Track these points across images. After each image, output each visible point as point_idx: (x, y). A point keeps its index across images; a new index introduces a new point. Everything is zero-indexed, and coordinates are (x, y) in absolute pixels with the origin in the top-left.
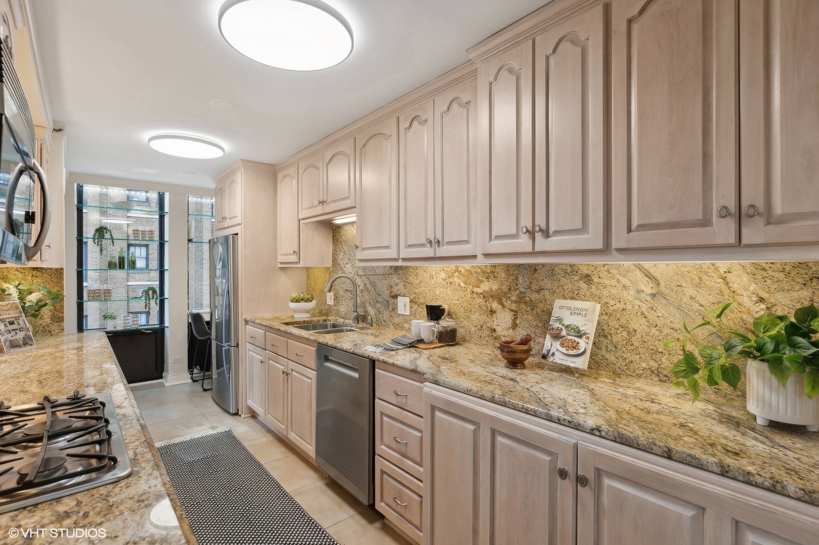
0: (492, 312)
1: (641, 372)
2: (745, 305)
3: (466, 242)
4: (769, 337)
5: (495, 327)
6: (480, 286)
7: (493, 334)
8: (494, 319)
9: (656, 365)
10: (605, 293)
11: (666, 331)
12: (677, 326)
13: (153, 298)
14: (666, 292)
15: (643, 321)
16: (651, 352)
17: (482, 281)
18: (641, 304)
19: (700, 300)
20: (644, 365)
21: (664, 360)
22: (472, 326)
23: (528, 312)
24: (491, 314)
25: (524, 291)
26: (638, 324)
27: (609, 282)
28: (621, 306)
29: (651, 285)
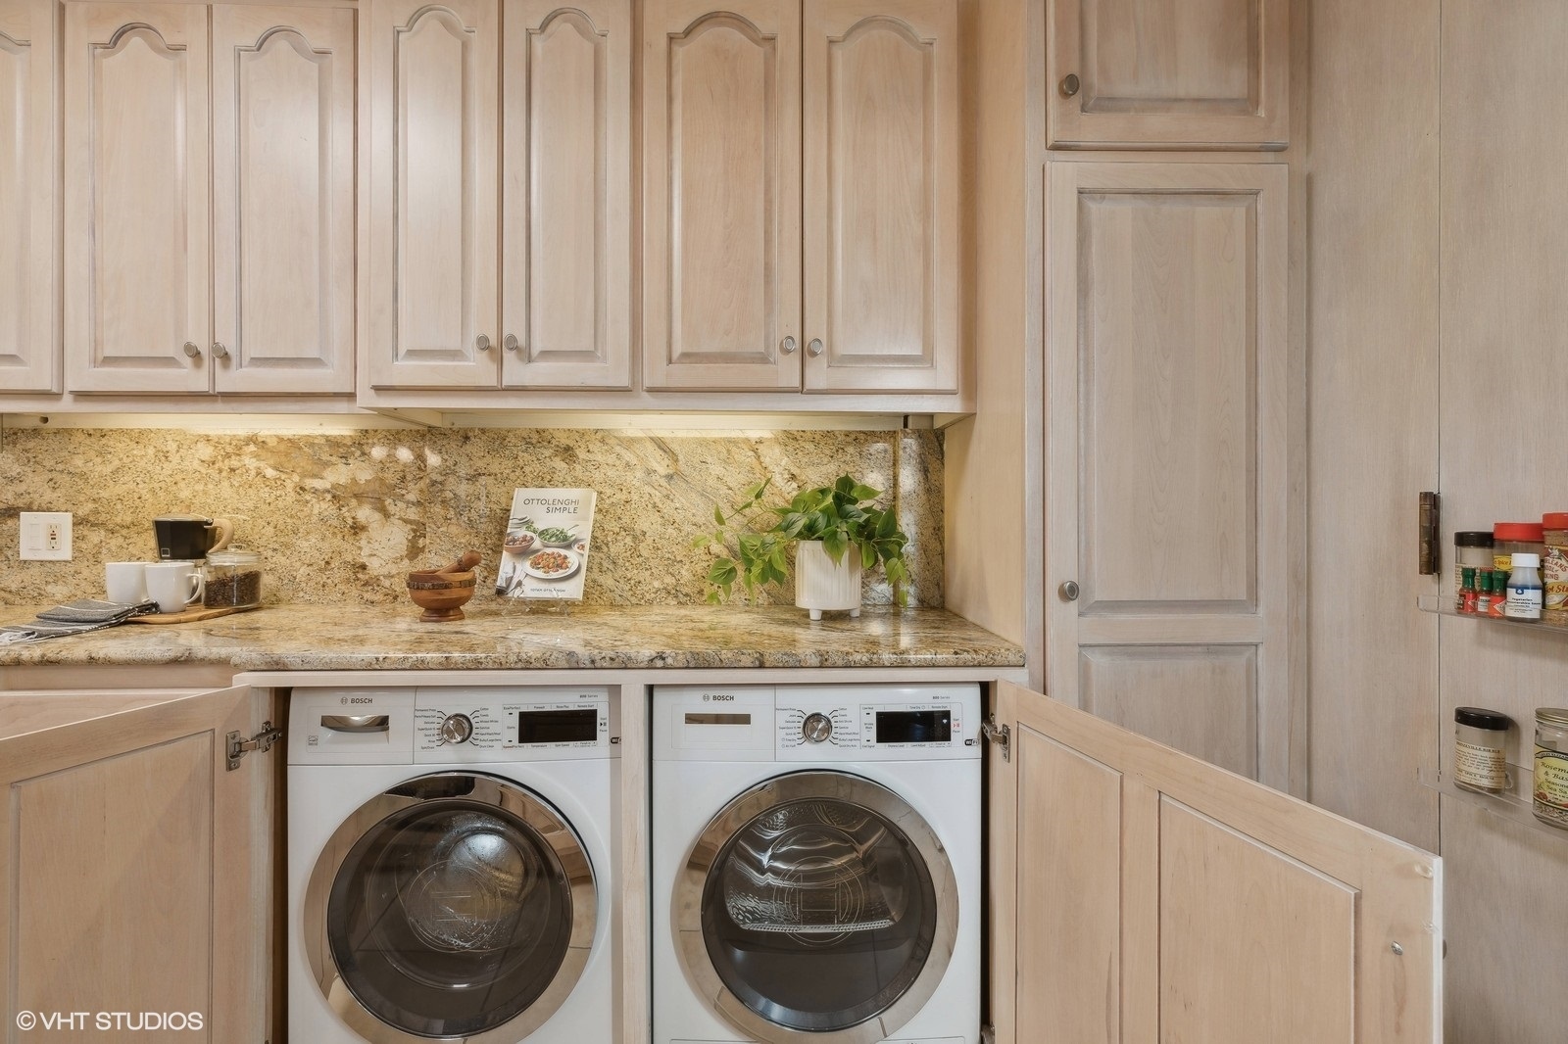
0: (357, 529)
1: (653, 595)
2: (778, 484)
3: (316, 362)
4: (820, 511)
5: (364, 560)
6: (325, 474)
7: (360, 576)
8: (363, 543)
9: (674, 581)
10: (598, 476)
11: (687, 528)
12: (701, 520)
14: (687, 471)
15: (655, 517)
16: (666, 562)
17: (327, 464)
18: (653, 491)
19: (728, 480)
20: (657, 584)
21: (683, 572)
22: (299, 564)
23: (450, 519)
24: (355, 534)
25: (440, 478)
26: (648, 523)
27: (605, 458)
28: (623, 496)
29: (667, 462)
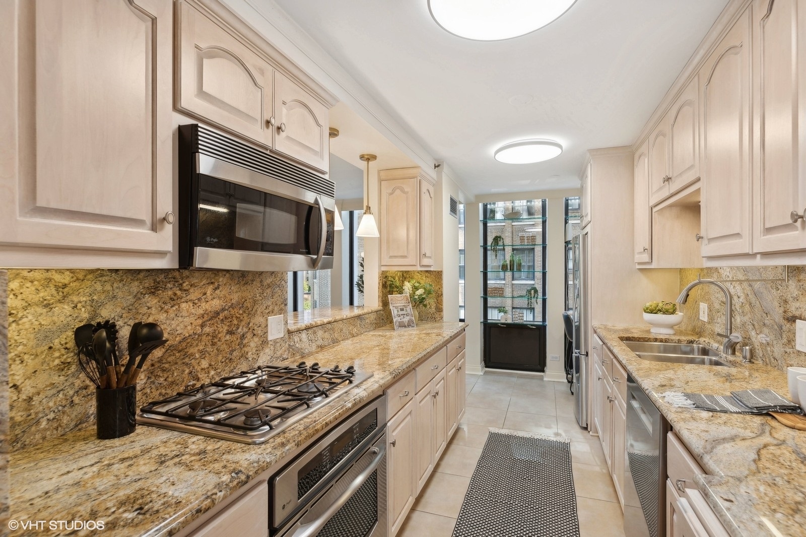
13: (534, 298)
